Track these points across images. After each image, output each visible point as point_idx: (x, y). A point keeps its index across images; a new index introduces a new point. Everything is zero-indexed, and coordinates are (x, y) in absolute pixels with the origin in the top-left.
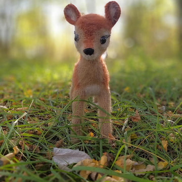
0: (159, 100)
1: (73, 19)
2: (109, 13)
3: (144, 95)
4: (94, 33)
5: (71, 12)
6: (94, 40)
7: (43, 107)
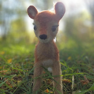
1: (33, 15)
7: (17, 70)
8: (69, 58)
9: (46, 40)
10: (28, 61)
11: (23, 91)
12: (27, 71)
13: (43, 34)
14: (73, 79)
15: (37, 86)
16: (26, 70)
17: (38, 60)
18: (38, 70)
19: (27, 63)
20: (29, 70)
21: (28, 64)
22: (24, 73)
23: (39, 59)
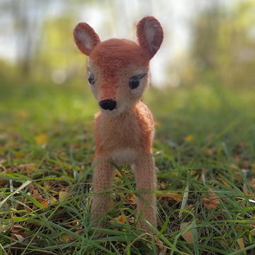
0: (237, 160)
2: (145, 37)
3: (214, 149)
4: (118, 73)
5: (83, 36)
6: (117, 84)
7: (58, 166)
8: (189, 139)
9: (115, 110)
10: (85, 141)
11: (71, 214)
12: (83, 167)
13: (106, 98)
14: (186, 195)
15: (101, 208)
16: (80, 167)
17: (101, 150)
18: (103, 171)
19: (82, 147)
20: (85, 165)
21: (85, 150)
22: (75, 173)
23: (104, 148)
